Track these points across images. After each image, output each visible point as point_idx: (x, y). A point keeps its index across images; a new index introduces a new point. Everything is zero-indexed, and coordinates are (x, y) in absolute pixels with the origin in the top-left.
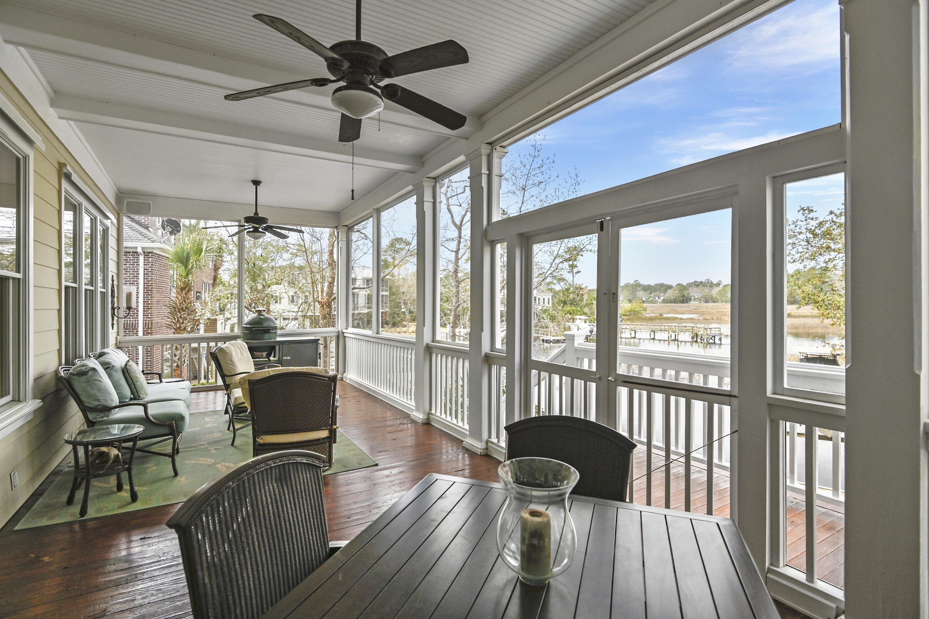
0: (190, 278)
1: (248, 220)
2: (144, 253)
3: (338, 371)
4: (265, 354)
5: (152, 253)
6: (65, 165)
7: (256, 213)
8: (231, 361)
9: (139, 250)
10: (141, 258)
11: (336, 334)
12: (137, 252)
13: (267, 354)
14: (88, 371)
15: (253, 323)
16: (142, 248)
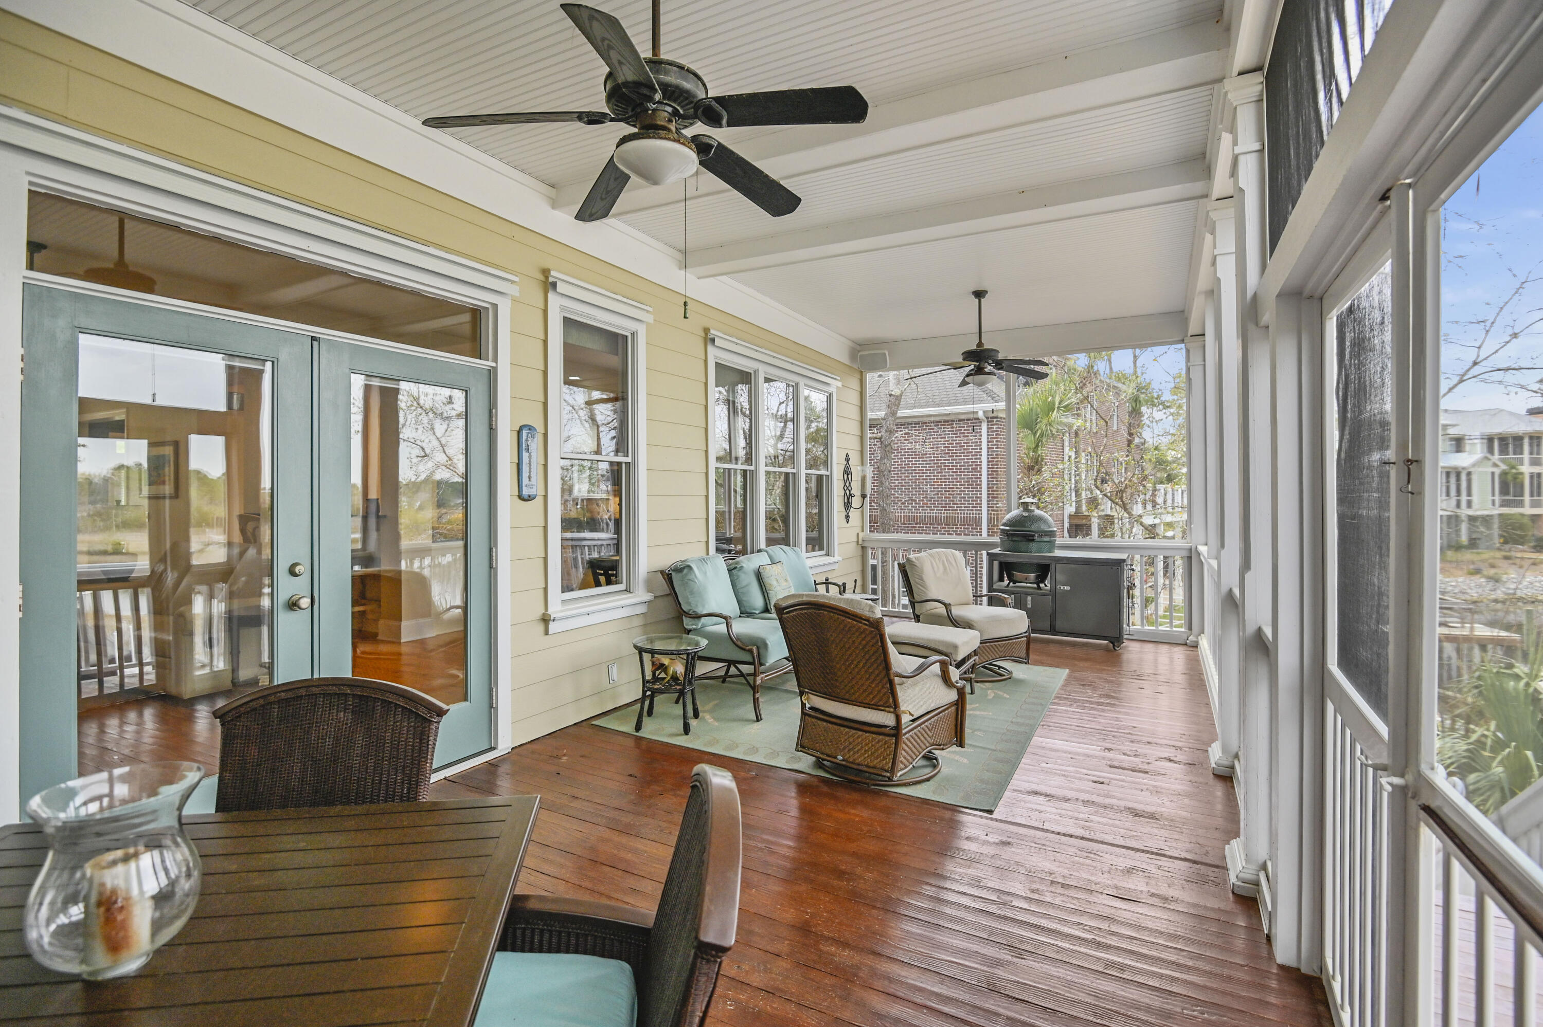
0: (1039, 452)
1: (970, 356)
2: (987, 418)
3: (1190, 628)
4: (1032, 576)
5: (996, 417)
6: (709, 330)
7: (980, 344)
8: (922, 579)
9: (981, 414)
10: (984, 426)
11: (1185, 554)
12: (978, 419)
13: (1037, 577)
14: (684, 568)
15: (1014, 523)
16: (984, 412)
